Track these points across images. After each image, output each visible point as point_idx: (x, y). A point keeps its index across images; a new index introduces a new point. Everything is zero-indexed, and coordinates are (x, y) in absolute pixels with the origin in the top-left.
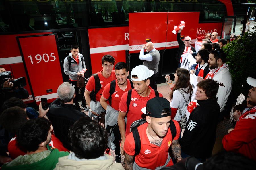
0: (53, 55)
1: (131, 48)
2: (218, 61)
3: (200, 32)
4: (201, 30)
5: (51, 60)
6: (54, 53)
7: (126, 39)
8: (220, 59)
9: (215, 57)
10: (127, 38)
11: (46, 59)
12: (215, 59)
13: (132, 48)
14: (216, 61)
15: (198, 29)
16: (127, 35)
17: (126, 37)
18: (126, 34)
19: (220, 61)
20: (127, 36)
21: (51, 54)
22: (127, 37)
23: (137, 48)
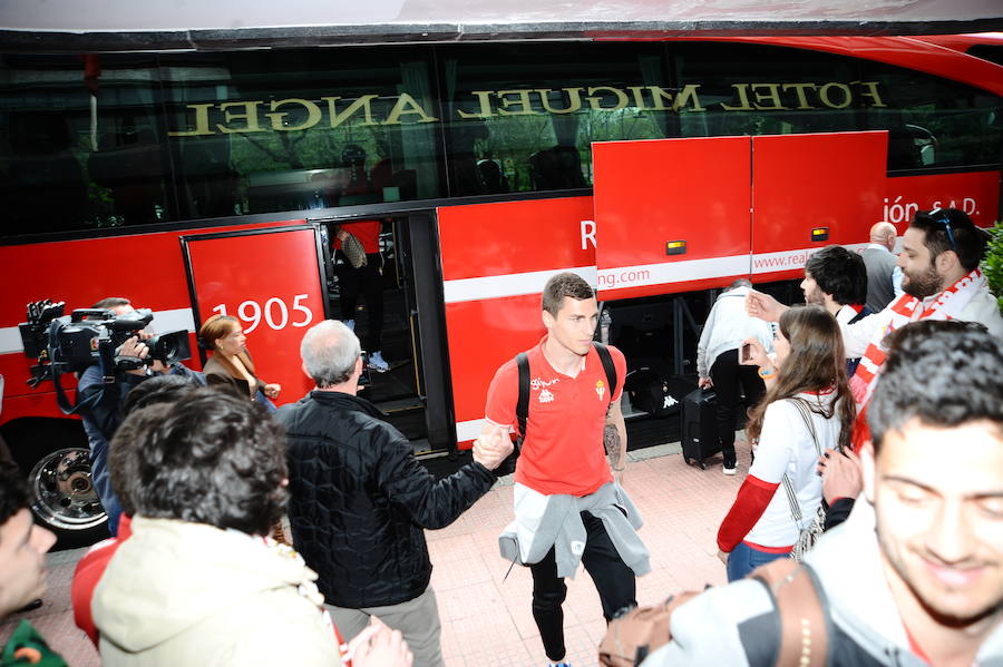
0: (301, 302)
1: (606, 280)
2: (939, 260)
3: (897, 211)
4: (903, 203)
5: (295, 324)
6: (305, 296)
7: (584, 247)
8: (951, 255)
9: (929, 239)
10: (588, 239)
11: (277, 321)
12: (925, 253)
13: (611, 279)
14: (933, 262)
15: (886, 200)
16: (589, 229)
17: (584, 236)
18: (584, 224)
19: (949, 262)
20: (588, 234)
21: (297, 298)
22: (591, 236)
23: (632, 277)
